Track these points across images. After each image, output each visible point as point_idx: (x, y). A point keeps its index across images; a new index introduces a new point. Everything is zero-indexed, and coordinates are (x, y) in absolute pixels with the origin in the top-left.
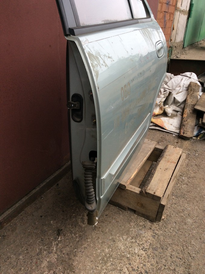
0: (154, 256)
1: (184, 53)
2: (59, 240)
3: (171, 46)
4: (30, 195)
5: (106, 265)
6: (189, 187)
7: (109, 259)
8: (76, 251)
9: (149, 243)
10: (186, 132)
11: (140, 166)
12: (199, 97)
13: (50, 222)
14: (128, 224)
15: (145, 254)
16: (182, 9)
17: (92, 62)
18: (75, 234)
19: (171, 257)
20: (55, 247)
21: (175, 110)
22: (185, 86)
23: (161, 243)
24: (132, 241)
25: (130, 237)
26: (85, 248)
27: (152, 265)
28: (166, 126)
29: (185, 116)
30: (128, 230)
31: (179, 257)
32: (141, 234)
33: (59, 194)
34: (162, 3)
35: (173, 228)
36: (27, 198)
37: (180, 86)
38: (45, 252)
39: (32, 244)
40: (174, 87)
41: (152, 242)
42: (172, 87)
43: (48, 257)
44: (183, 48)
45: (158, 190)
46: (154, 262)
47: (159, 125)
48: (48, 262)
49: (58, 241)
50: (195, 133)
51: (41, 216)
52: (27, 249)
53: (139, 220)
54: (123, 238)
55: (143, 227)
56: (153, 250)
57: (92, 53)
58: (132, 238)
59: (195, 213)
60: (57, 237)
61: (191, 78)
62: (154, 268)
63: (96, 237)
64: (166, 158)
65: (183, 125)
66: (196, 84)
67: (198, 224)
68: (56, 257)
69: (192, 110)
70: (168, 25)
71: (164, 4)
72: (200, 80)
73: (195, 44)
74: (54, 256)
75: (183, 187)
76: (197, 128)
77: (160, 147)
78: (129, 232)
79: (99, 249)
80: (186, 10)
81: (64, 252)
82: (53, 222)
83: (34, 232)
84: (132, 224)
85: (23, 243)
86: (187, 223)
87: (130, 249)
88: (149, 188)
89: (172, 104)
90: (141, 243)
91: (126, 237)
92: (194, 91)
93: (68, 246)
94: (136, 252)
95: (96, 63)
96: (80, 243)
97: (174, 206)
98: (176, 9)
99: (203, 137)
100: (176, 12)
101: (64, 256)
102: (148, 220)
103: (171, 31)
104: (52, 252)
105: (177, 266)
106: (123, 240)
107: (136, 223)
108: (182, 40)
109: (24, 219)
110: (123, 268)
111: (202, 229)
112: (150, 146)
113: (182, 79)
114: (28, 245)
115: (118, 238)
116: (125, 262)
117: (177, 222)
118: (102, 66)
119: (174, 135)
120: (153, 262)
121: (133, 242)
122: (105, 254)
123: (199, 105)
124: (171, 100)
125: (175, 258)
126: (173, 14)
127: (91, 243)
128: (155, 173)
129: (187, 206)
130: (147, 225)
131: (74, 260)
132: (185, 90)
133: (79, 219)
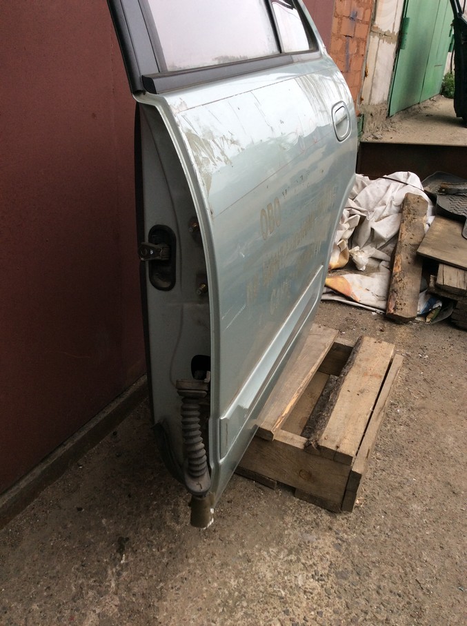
0: (341, 590)
1: (389, 127)
2: (122, 562)
3: (362, 113)
4: (50, 461)
5: (231, 616)
6: (411, 430)
7: (238, 603)
8: (162, 588)
9: (329, 563)
10: (399, 307)
11: (302, 385)
12: (427, 227)
13: (101, 522)
14: (278, 521)
15: (319, 588)
16: (385, 31)
17: (195, 154)
18: (159, 548)
19: (378, 592)
20: (113, 579)
21: (375, 257)
22: (394, 203)
23: (356, 561)
24: (289, 558)
25: (286, 550)
26: (183, 579)
27: (335, 612)
28: (355, 293)
29: (397, 269)
30: (279, 535)
31: (396, 591)
32: (309, 542)
33: (118, 456)
34: (340, 17)
35: (380, 525)
36: (45, 468)
37: (384, 204)
38: (91, 593)
39: (60, 575)
40: (371, 206)
41: (334, 559)
42: (367, 204)
43: (99, 603)
44: (388, 116)
45: (346, 441)
46: (342, 605)
47: (341, 291)
48: (99, 615)
49: (120, 565)
50: (421, 308)
51: (79, 509)
52: (49, 588)
53: (303, 510)
54: (268, 552)
55: (314, 524)
56: (338, 579)
57: (195, 133)
58: (290, 553)
59: (427, 489)
60: (118, 556)
61: (407, 184)
62: (341, 618)
63: (207, 553)
64: (359, 366)
65: (393, 290)
66: (420, 197)
67: (435, 515)
68: (117, 602)
69: (412, 256)
70: (355, 65)
71: (344, 18)
72: (427, 189)
73: (413, 107)
74: (112, 600)
75: (398, 430)
76: (425, 298)
77: (346, 341)
78: (281, 537)
79: (214, 580)
80: (394, 33)
81: (136, 590)
82: (106, 523)
83: (63, 546)
84: (288, 519)
85: (38, 573)
86: (411, 513)
87: (286, 578)
88: (324, 435)
89: (367, 244)
90: (311, 563)
91: (274, 550)
92: (416, 213)
93: (143, 575)
94: (300, 583)
95: (204, 155)
96: (170, 568)
97: (381, 475)
98: (371, 31)
99: (437, 317)
100: (371, 37)
101: (134, 601)
102: (324, 509)
103: (361, 80)
104: (106, 592)
105: (392, 612)
106: (270, 556)
107: (298, 518)
108: (386, 98)
109: (40, 516)
110: (272, 623)
111: (445, 526)
112: (323, 340)
113: (388, 188)
114: (50, 577)
115: (257, 554)
116: (275, 608)
117: (389, 512)
118: (218, 163)
119: (374, 313)
120: (339, 604)
121: (291, 561)
122: (229, 591)
123: (428, 245)
124: (365, 235)
125: (388, 594)
126: (363, 41)
127: (196, 568)
128: (336, 401)
129: (410, 475)
130: (323, 522)
131: (158, 608)
132: (394, 212)
133: (168, 514)
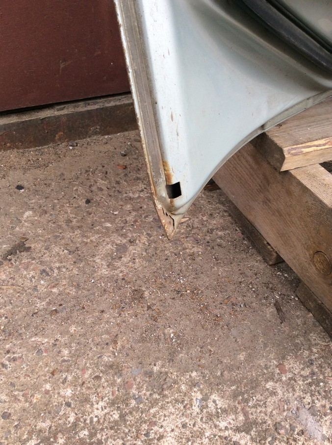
13: (23, 213)
14: (272, 356)
18: (53, 283)
25: (241, 418)
54: (205, 399)
58: (247, 428)
78: (252, 388)
79: (74, 384)
82: (28, 217)
84: (293, 365)
106: (202, 408)
115: (183, 387)
122: (78, 419)
127: (67, 345)
133: (109, 246)
